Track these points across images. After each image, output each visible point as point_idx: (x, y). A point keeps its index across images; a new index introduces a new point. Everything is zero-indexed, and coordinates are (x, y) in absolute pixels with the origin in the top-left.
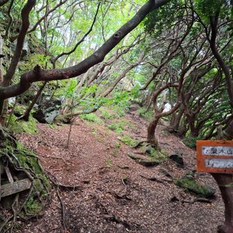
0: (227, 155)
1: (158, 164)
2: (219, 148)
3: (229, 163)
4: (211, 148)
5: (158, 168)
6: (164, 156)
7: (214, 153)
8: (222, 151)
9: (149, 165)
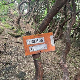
0: (40, 42)
1: (21, 36)
2: (36, 39)
3: (42, 47)
4: (31, 40)
5: (20, 38)
6: (23, 33)
7: (33, 42)
8: (38, 41)
9: (17, 37)
